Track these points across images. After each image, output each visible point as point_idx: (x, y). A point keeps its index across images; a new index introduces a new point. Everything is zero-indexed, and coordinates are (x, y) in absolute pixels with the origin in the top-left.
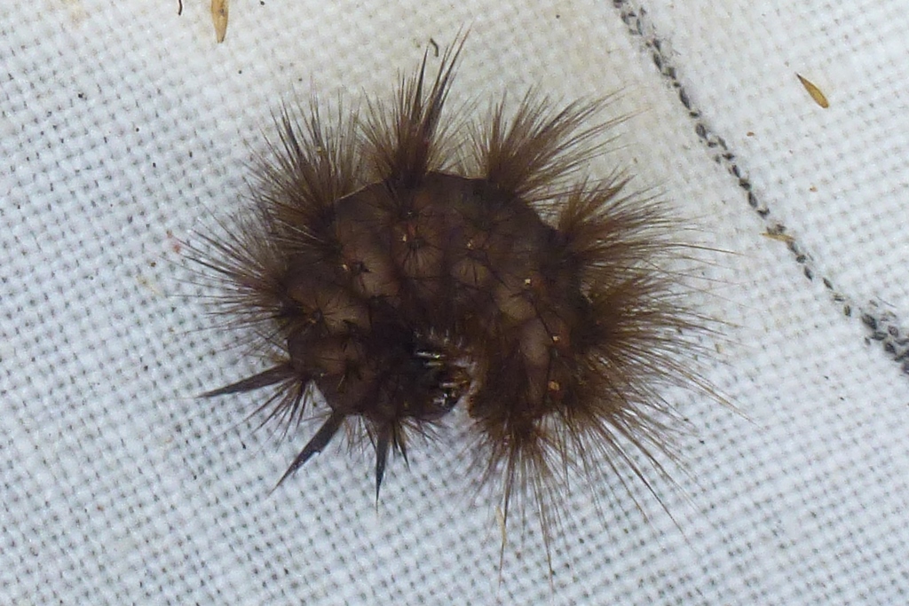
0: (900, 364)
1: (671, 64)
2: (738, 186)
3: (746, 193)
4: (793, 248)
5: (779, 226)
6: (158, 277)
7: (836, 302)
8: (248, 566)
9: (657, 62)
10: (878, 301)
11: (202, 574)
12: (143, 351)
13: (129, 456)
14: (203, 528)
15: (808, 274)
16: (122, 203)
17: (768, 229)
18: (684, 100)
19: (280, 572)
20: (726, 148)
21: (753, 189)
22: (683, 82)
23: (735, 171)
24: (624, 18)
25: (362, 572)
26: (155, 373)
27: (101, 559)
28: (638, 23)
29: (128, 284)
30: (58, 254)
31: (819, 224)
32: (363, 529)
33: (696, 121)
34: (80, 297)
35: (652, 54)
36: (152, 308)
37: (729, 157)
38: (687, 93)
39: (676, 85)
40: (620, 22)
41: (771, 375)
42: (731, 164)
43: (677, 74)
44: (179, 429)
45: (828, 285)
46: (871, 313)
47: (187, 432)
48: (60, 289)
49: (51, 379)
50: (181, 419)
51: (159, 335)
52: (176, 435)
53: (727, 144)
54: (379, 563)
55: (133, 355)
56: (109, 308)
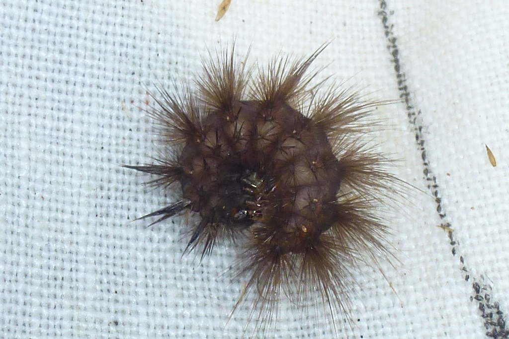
0: (484, 320)
1: (423, 139)
2: (435, 201)
3: (437, 205)
4: (451, 236)
5: (448, 224)
6: (131, 109)
7: (463, 271)
8: (98, 276)
9: (417, 137)
10: (485, 277)
11: (74, 265)
12: (105, 140)
13: (71, 184)
14: (87, 244)
15: (454, 252)
16: (134, 63)
17: (442, 225)
18: (424, 156)
19: (113, 290)
20: (435, 182)
21: (441, 204)
22: (426, 148)
23: (436, 194)
24: (409, 115)
25: (154, 314)
26: (105, 154)
27: (29, 221)
28: (415, 119)
29: (116, 104)
30: (92, 67)
31: (469, 228)
32: (166, 295)
33: (425, 167)
34: (91, 95)
35: (416, 134)
36: (120, 123)
37: (436, 186)
38: (426, 153)
39: (423, 149)
40: (406, 117)
41: (414, 308)
42: (434, 190)
43: (425, 144)
44: (102, 188)
45: (462, 260)
46: (479, 283)
47: (104, 193)
48: (84, 85)
49: (55, 124)
50: (106, 185)
51: (117, 137)
52: (99, 190)
53: (437, 180)
54: (165, 315)
55: (99, 139)
56: (101, 109)
